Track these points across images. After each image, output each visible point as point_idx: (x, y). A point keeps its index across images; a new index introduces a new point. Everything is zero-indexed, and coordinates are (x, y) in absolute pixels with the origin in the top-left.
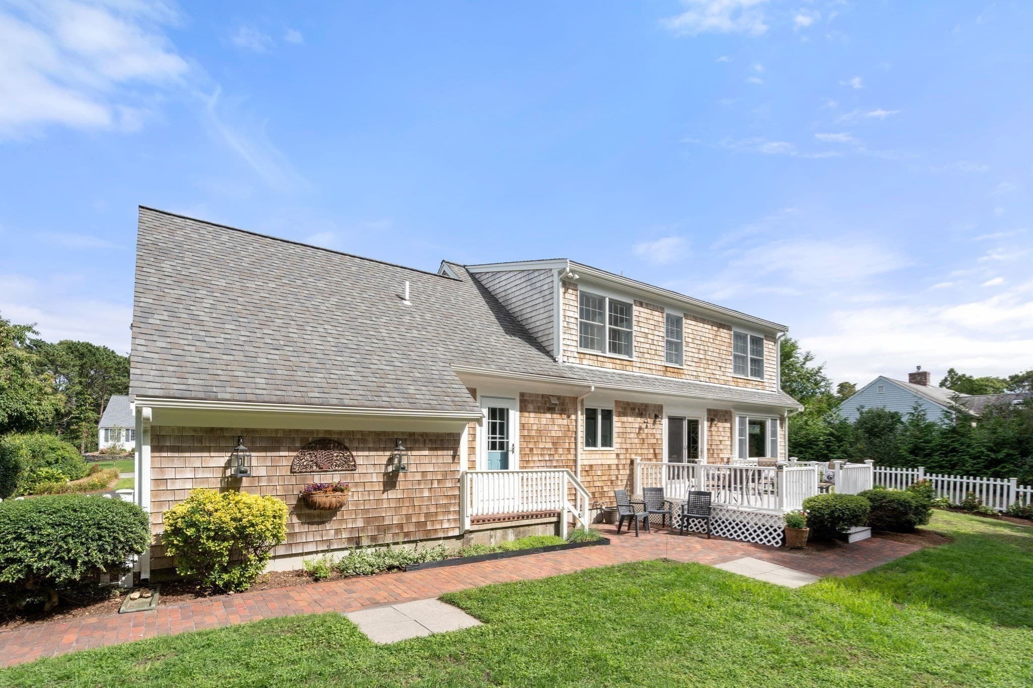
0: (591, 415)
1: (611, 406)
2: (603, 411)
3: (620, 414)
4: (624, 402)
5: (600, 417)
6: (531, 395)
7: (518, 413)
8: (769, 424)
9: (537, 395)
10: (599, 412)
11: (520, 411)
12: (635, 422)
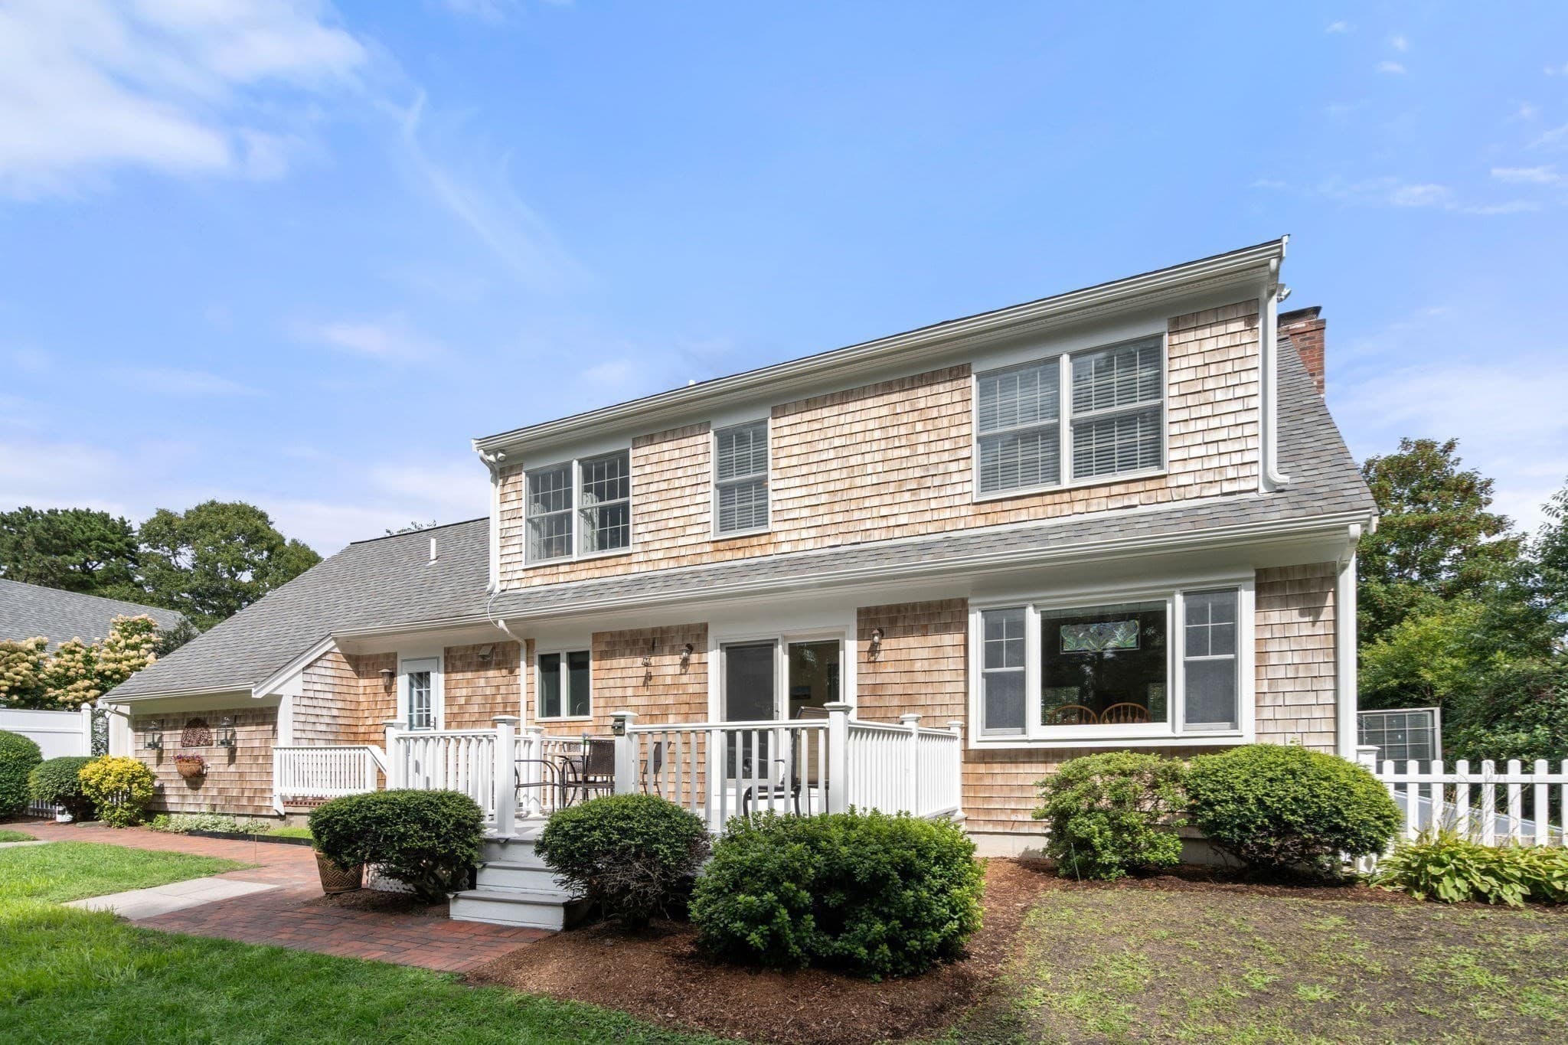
0: (549, 665)
1: (586, 644)
2: (571, 655)
3: (603, 656)
4: (612, 634)
5: (564, 667)
6: (458, 648)
7: (442, 677)
8: (1177, 611)
9: (467, 648)
10: (564, 657)
11: (446, 672)
12: (631, 666)
